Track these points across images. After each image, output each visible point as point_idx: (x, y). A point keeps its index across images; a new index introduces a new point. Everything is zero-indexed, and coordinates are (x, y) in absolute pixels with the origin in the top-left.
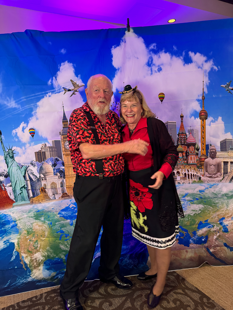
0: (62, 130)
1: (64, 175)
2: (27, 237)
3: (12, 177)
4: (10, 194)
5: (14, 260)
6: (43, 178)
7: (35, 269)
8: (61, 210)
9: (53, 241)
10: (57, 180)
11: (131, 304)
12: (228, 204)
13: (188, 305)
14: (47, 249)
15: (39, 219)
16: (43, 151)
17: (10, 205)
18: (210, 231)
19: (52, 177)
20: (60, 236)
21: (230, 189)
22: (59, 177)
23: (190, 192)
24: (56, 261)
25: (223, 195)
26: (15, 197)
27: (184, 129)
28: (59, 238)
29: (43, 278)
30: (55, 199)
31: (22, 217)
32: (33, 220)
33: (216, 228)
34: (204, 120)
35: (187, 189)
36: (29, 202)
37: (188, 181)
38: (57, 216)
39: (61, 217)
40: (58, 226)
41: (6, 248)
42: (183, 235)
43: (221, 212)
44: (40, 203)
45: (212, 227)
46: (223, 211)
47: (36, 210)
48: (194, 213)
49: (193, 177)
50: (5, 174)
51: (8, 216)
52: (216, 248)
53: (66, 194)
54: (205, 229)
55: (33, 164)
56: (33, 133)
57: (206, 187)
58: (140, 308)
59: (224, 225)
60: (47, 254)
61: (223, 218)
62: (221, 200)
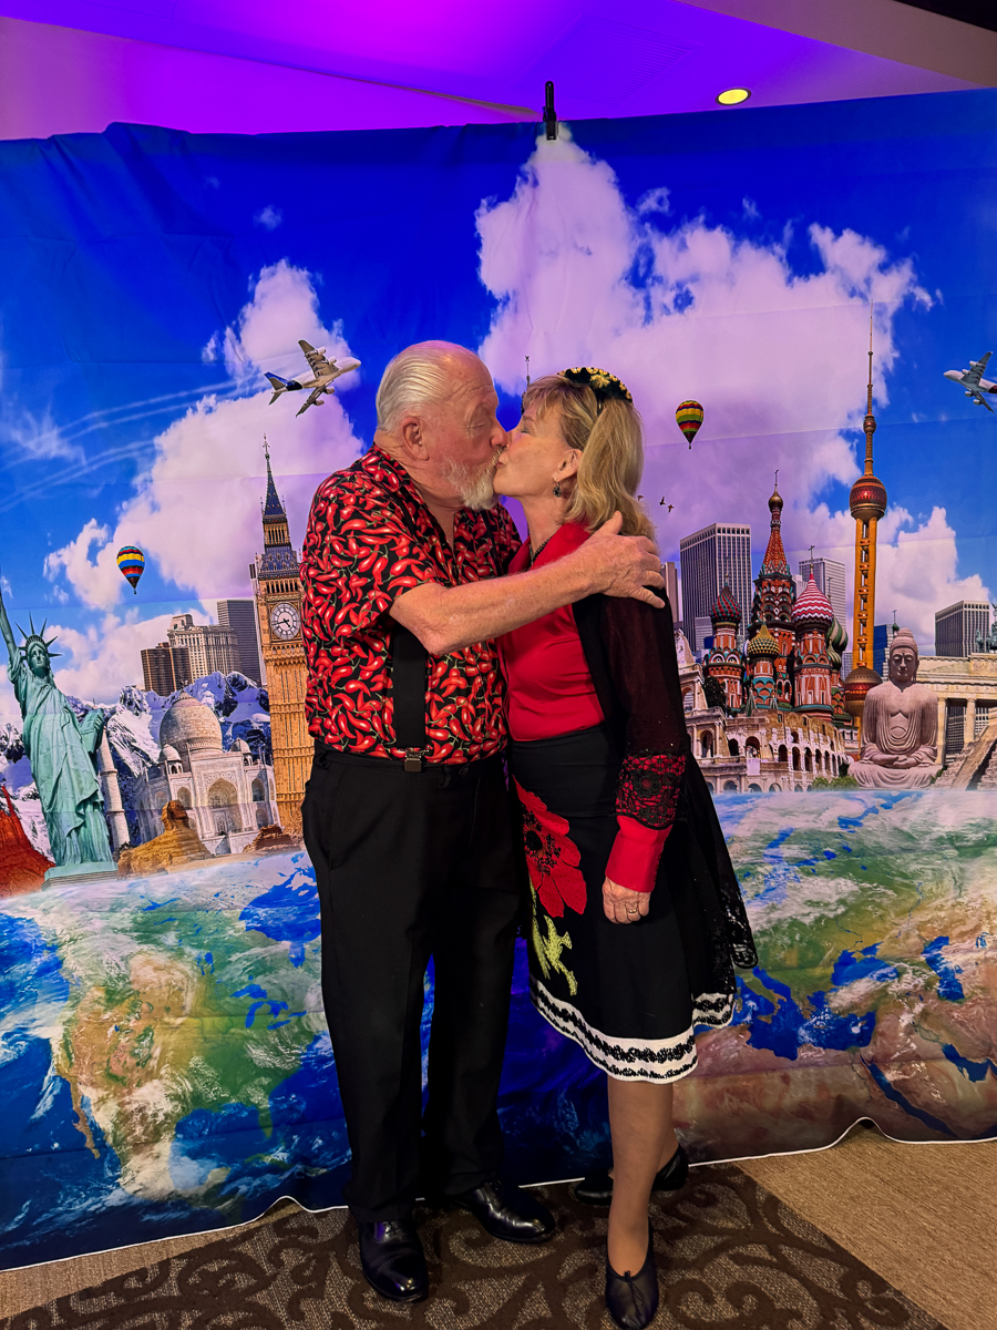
0: (260, 557)
1: (269, 751)
2: (106, 1017)
3: (41, 757)
4: (34, 831)
5: (47, 1112)
6: (177, 765)
7: (138, 1154)
8: (252, 900)
9: (219, 1032)
10: (238, 771)
11: (550, 1306)
12: (961, 878)
13: (791, 1311)
14: (192, 1065)
15: (155, 942)
16: (177, 646)
17: (34, 879)
18: (887, 994)
19: (214, 757)
20: (248, 1012)
21: (971, 816)
22: (246, 760)
23: (800, 823)
24: (230, 1115)
25: (940, 840)
26: (55, 845)
27: (782, 557)
28: (244, 1019)
29: (172, 1193)
30: (229, 851)
31: (85, 929)
32: (129, 945)
33: (908, 982)
34: (871, 523)
35: (786, 813)
36: (113, 867)
37: (791, 779)
38: (233, 927)
39: (253, 932)
40: (238, 969)
41: (15, 1061)
42: (769, 1008)
43: (935, 914)
44: (163, 869)
45: (893, 978)
46: (941, 908)
47: (143, 901)
48: (818, 915)
49: (814, 763)
50: (11, 743)
51: (22, 927)
52: (911, 1068)
53: (277, 829)
54: (863, 986)
55: (130, 703)
56: (134, 568)
57: (870, 806)
58: (586, 1322)
59: (946, 968)
60: (191, 1089)
61: (942, 941)
62: (932, 864)
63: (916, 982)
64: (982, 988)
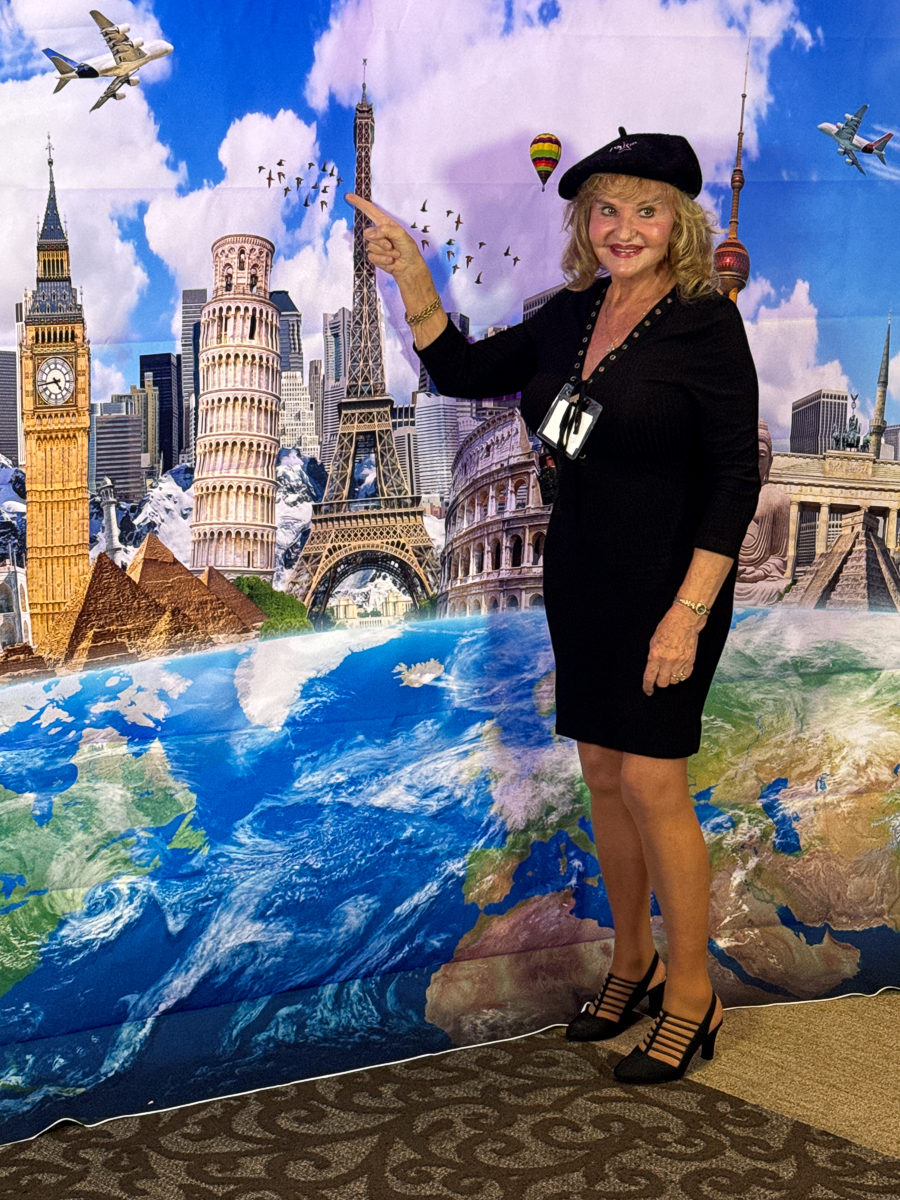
0: (30, 294)
1: (22, 549)
12: (803, 709)
18: (722, 848)
21: (819, 638)
25: (784, 666)
33: (743, 832)
43: (774, 751)
45: (728, 828)
46: (781, 745)
52: (744, 935)
53: (27, 649)
59: (784, 816)
61: (781, 783)
62: (773, 693)
63: (752, 833)
64: (821, 839)
